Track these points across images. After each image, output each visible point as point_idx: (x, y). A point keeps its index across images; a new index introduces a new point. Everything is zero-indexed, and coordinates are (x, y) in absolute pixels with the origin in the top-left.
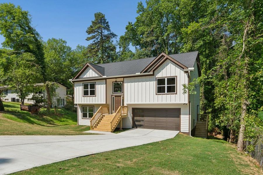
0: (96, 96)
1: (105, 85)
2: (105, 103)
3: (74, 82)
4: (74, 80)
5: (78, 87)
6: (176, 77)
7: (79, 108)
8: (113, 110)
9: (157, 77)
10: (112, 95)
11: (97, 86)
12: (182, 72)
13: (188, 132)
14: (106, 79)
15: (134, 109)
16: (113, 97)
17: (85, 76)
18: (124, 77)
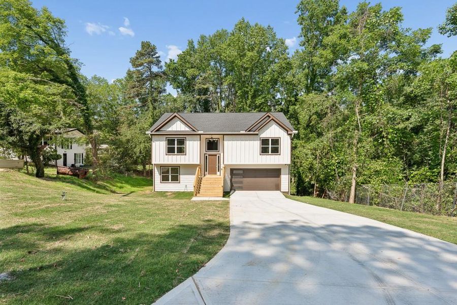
0: (186, 155)
1: (199, 142)
2: (199, 163)
3: (152, 135)
4: (153, 133)
5: (158, 143)
6: (280, 138)
7: (156, 169)
8: (206, 171)
9: (261, 136)
10: (205, 154)
11: (187, 142)
12: (286, 134)
13: (287, 191)
14: (200, 135)
15: (232, 170)
16: (206, 157)
17: (170, 129)
18: (224, 135)
